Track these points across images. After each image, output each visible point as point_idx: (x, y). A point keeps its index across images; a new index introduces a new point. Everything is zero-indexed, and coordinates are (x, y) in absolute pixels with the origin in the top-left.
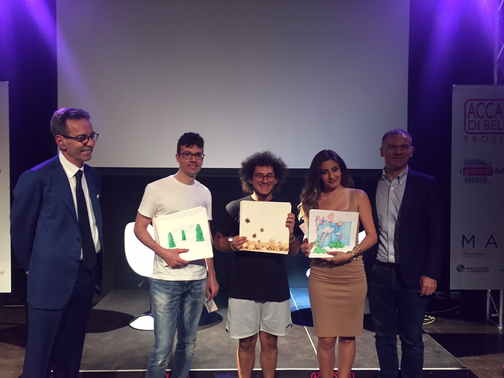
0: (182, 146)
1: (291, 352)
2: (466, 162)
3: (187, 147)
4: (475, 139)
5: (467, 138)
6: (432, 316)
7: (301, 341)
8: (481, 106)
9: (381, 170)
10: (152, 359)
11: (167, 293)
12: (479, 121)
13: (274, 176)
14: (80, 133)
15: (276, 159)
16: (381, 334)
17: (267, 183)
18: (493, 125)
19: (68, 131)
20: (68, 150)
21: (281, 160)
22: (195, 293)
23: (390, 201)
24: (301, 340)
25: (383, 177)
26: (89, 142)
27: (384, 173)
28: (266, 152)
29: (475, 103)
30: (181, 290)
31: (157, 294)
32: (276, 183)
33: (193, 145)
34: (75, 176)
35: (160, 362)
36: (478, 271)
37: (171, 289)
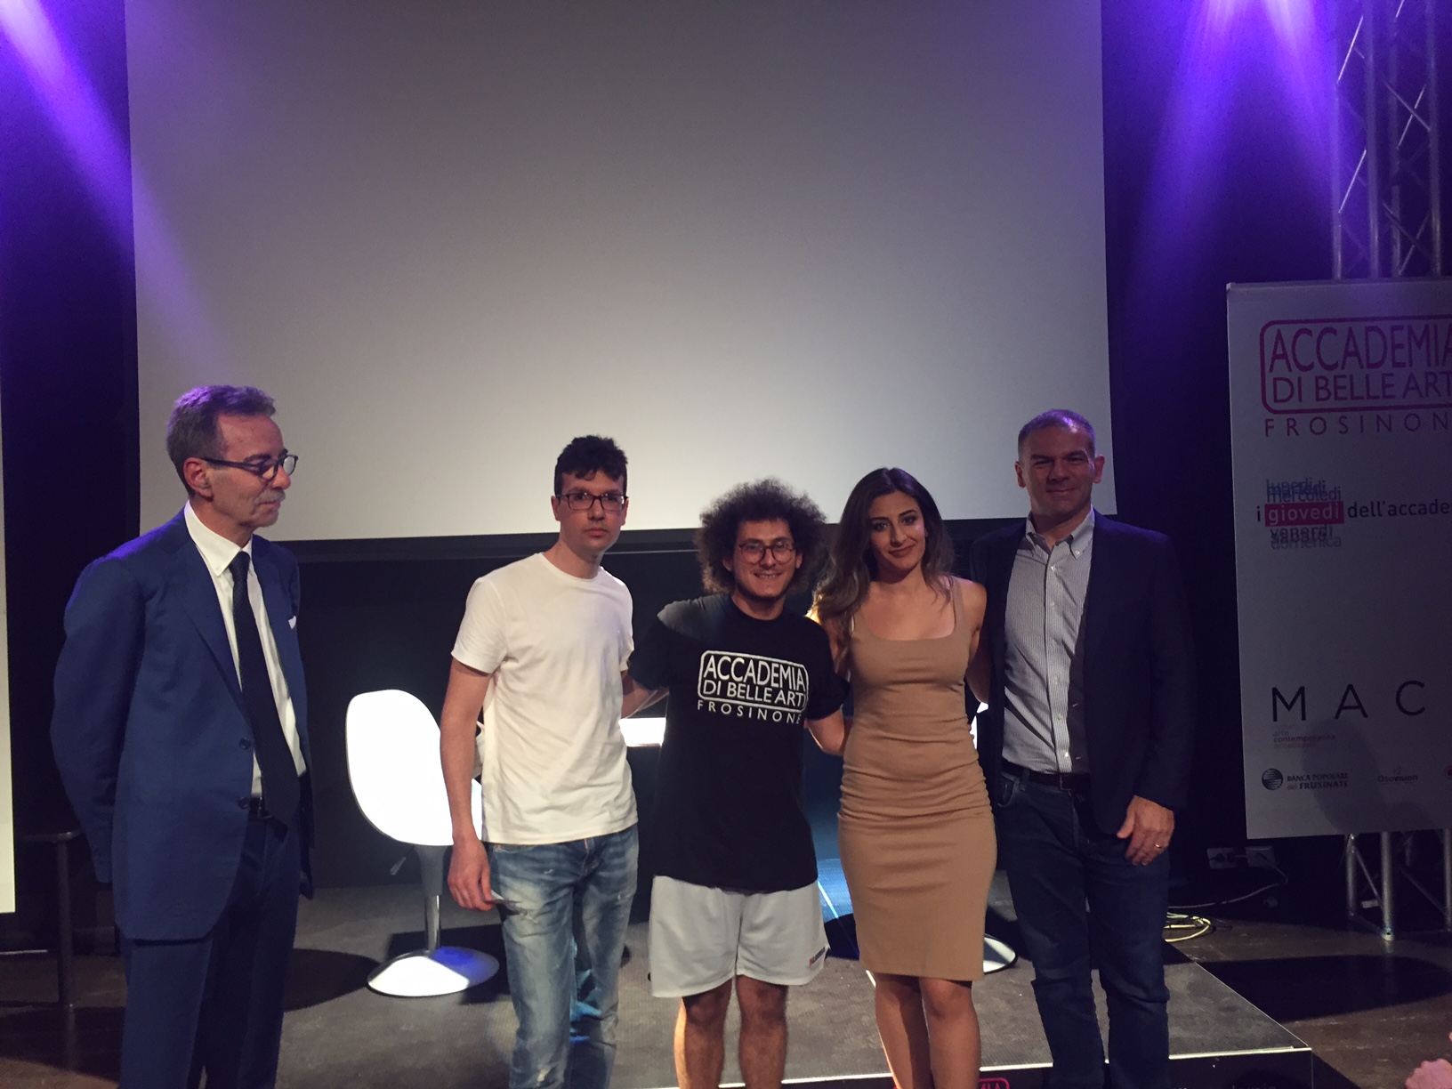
0: (565, 476)
1: (831, 1034)
2: (1272, 490)
3: (579, 476)
4: (1291, 427)
5: (1270, 424)
6: (1201, 917)
7: (855, 1003)
8: (1303, 337)
9: (1024, 519)
10: (518, 1071)
11: (538, 882)
12: (1300, 379)
13: (791, 547)
14: (254, 451)
15: (795, 499)
16: (1052, 974)
17: (774, 565)
18: (1336, 388)
19: (223, 444)
20: (216, 498)
21: (809, 501)
22: (608, 880)
23: (1051, 604)
24: (856, 998)
25: (1028, 538)
26: (278, 476)
27: (1029, 528)
28: (766, 483)
29: (1288, 332)
30: (574, 874)
31: (512, 889)
32: (798, 566)
33: (595, 472)
34: (228, 570)
35: (541, 1077)
36: (1319, 784)
37: (551, 871)
